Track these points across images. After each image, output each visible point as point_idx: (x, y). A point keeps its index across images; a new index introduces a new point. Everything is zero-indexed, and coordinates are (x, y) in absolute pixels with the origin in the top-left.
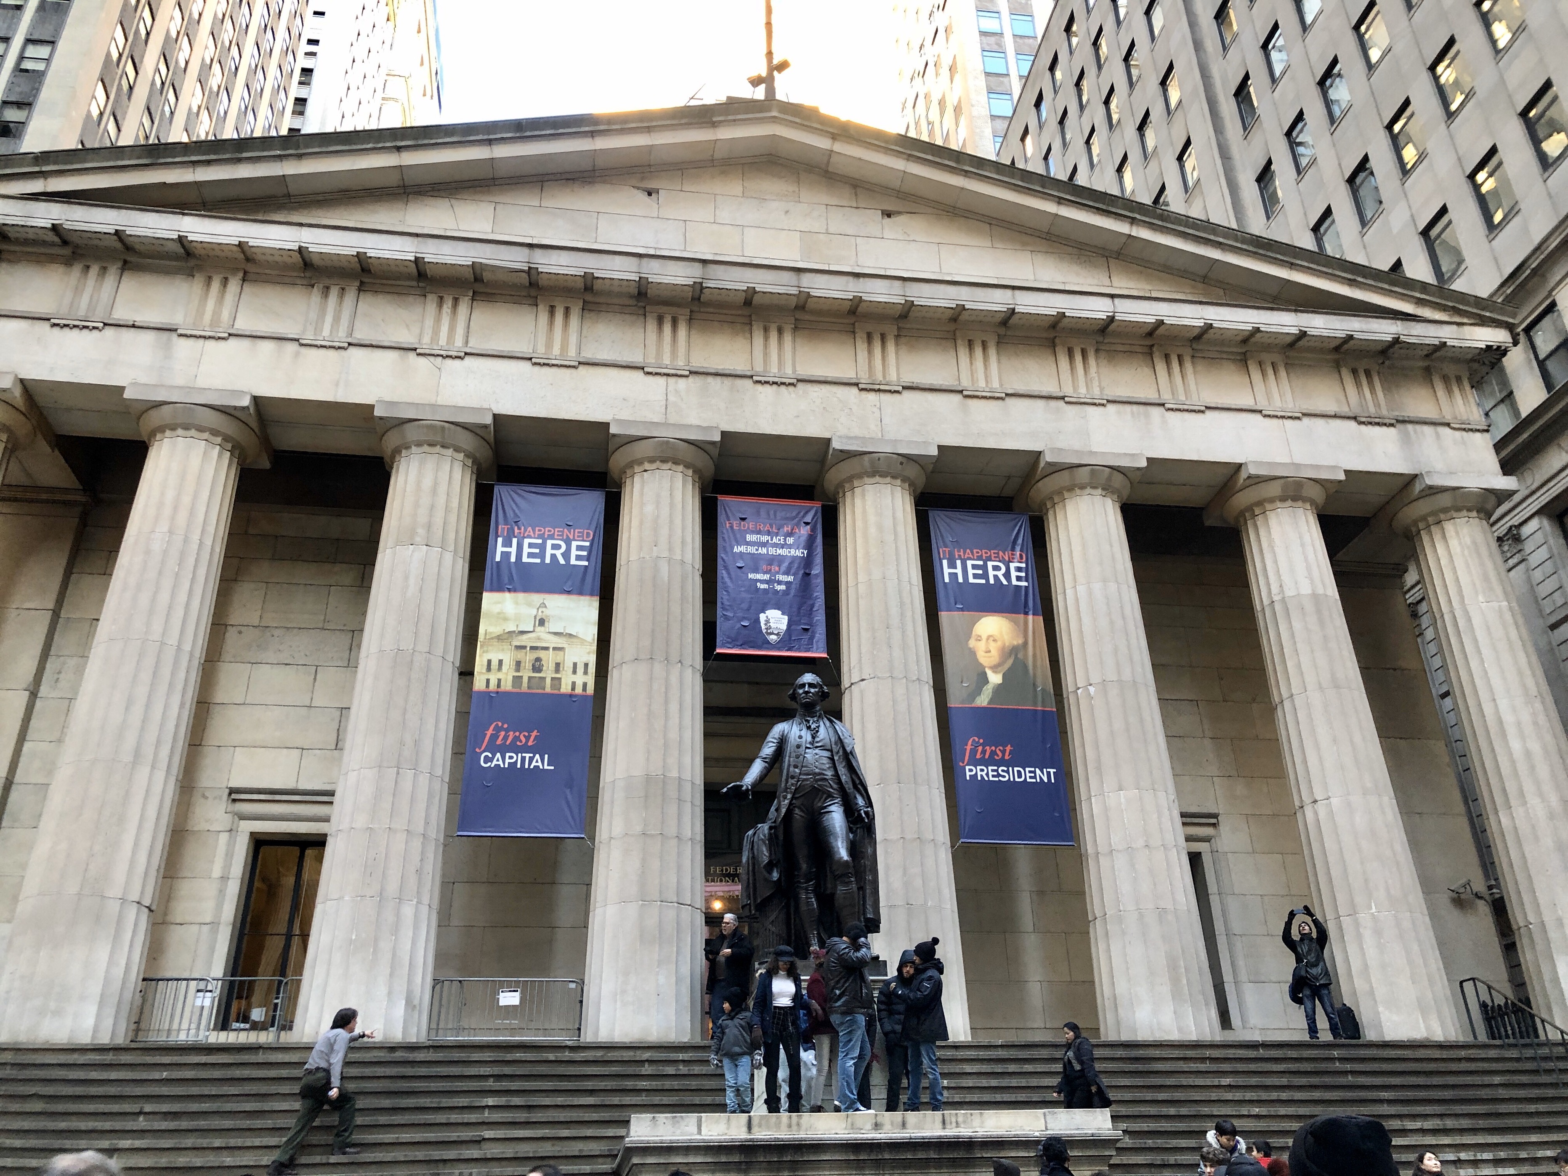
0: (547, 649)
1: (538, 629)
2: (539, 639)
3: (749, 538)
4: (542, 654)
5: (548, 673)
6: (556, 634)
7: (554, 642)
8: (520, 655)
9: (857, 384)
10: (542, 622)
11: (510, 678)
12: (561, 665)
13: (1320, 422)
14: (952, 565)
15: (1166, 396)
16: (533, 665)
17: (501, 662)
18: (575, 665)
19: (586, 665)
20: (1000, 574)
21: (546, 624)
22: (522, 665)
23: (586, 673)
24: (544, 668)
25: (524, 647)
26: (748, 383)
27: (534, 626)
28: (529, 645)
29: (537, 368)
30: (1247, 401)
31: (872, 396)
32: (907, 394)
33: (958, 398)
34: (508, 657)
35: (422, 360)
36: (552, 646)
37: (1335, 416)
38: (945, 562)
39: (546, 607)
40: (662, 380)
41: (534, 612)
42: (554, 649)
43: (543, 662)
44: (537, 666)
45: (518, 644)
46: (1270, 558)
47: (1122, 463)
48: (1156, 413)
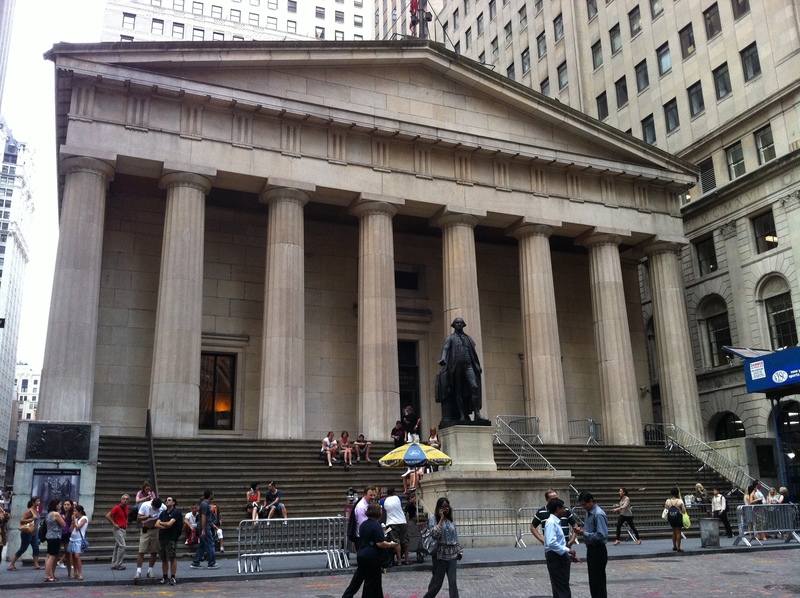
9: (456, 181)
13: (625, 210)
15: (570, 195)
26: (414, 177)
29: (330, 165)
30: (599, 200)
31: (462, 187)
32: (475, 188)
33: (493, 190)
35: (284, 158)
37: (631, 208)
40: (380, 174)
46: (600, 265)
47: (553, 224)
48: (566, 202)
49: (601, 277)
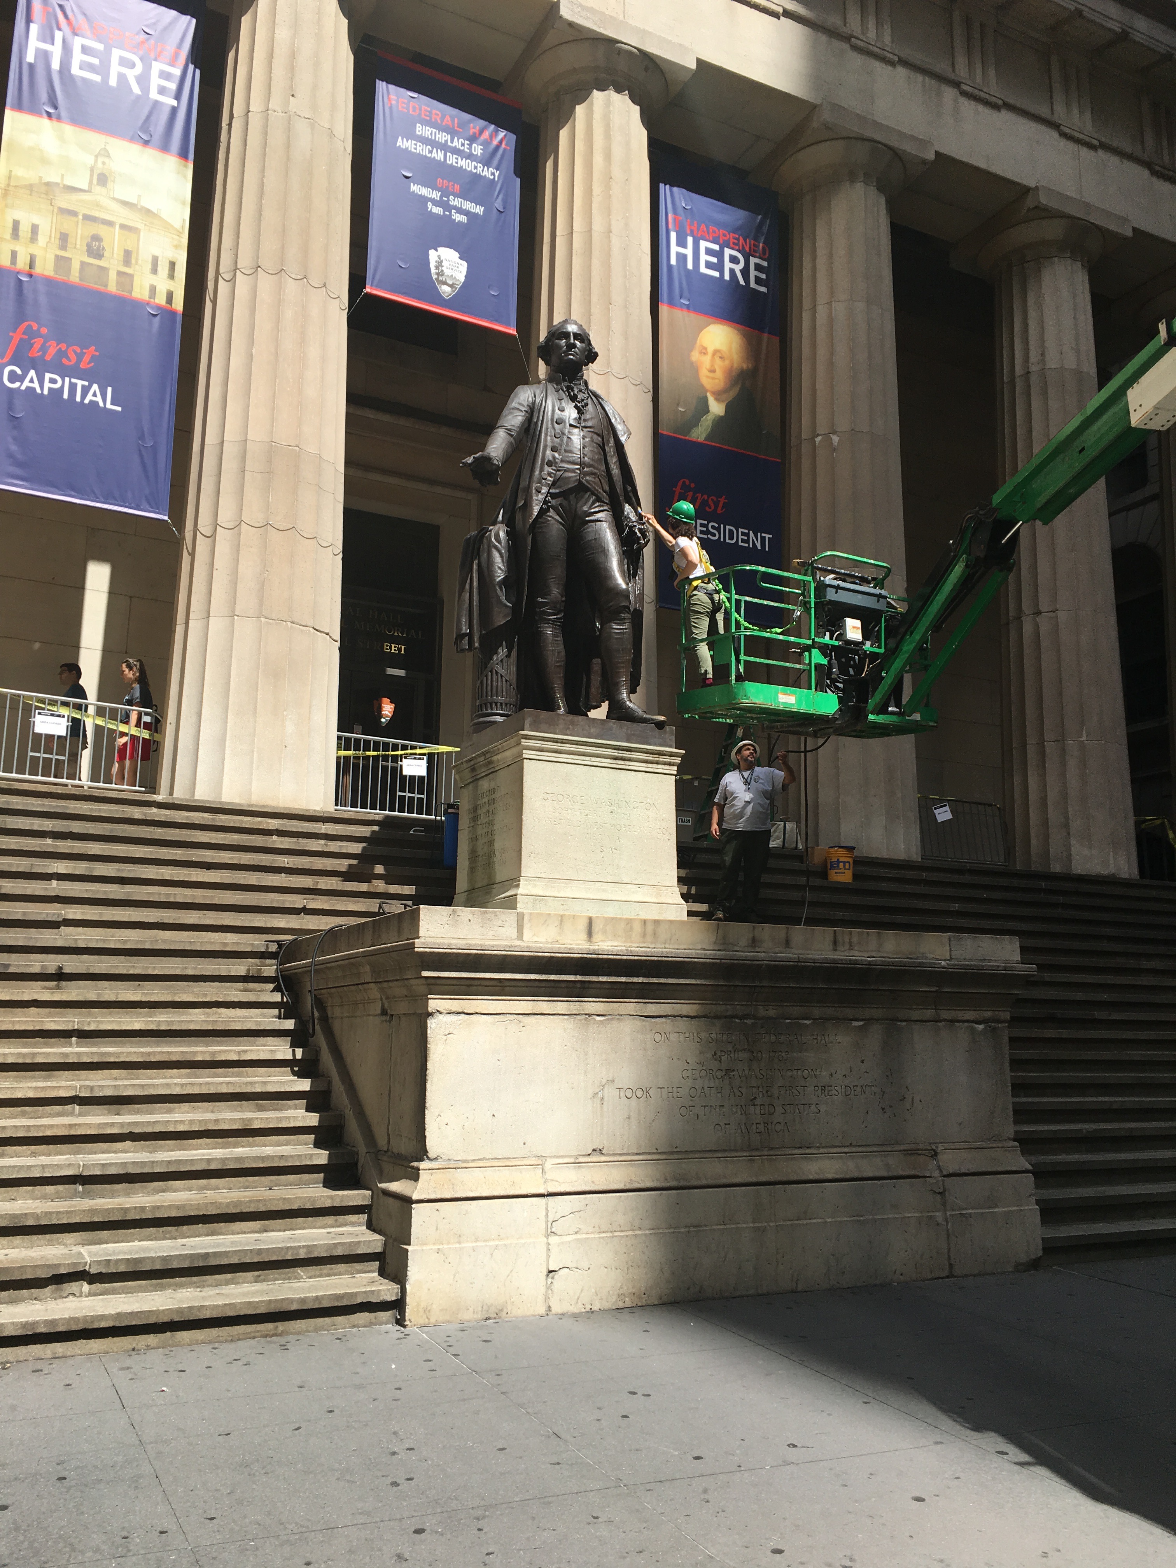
0: (110, 224)
1: (97, 189)
2: (98, 205)
3: (420, 130)
4: (102, 230)
5: (112, 263)
6: (125, 203)
7: (122, 215)
8: (68, 225)
10: (103, 179)
11: (51, 258)
12: (134, 256)
13: (1115, 159)
14: (682, 243)
15: (961, 73)
16: (89, 246)
17: (35, 229)
18: (155, 261)
19: (172, 265)
20: (737, 268)
21: (110, 185)
22: (71, 240)
23: (172, 276)
24: (106, 254)
25: (74, 214)
27: (91, 183)
28: (82, 211)
30: (1043, 110)
34: (46, 224)
36: (119, 221)
37: (1132, 157)
38: (673, 236)
39: (109, 156)
41: (90, 160)
42: (123, 227)
43: (104, 244)
44: (95, 249)
45: (64, 205)
46: (1032, 314)
47: (908, 147)
48: (949, 93)
49: (1034, 357)
